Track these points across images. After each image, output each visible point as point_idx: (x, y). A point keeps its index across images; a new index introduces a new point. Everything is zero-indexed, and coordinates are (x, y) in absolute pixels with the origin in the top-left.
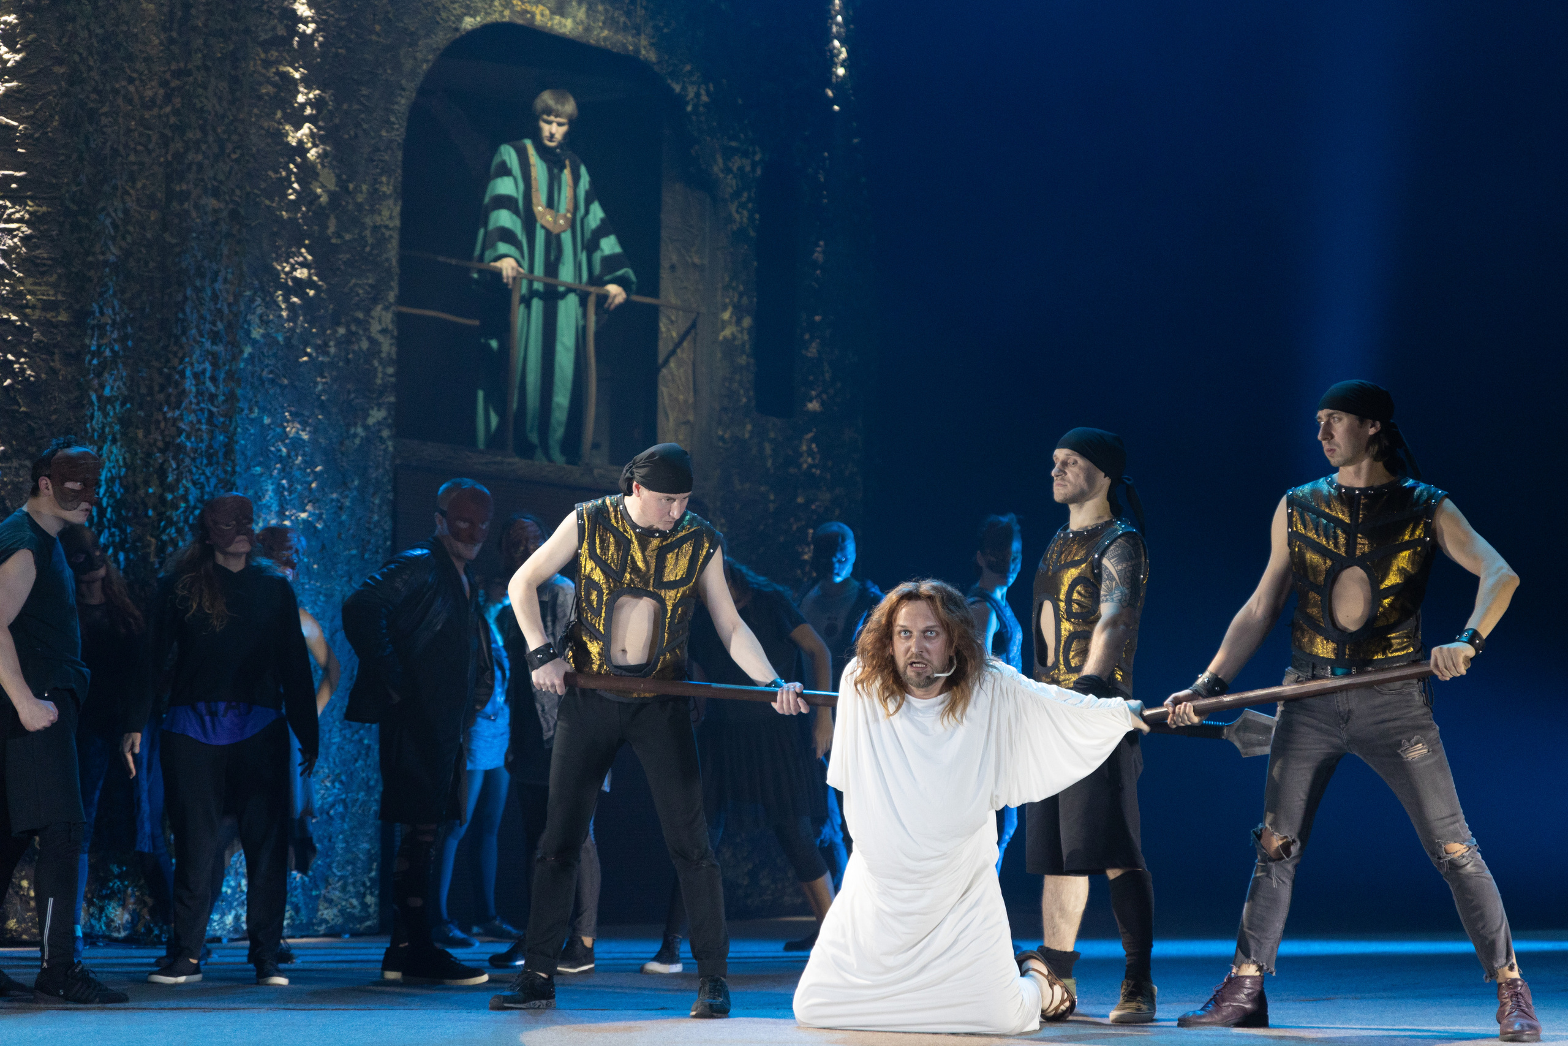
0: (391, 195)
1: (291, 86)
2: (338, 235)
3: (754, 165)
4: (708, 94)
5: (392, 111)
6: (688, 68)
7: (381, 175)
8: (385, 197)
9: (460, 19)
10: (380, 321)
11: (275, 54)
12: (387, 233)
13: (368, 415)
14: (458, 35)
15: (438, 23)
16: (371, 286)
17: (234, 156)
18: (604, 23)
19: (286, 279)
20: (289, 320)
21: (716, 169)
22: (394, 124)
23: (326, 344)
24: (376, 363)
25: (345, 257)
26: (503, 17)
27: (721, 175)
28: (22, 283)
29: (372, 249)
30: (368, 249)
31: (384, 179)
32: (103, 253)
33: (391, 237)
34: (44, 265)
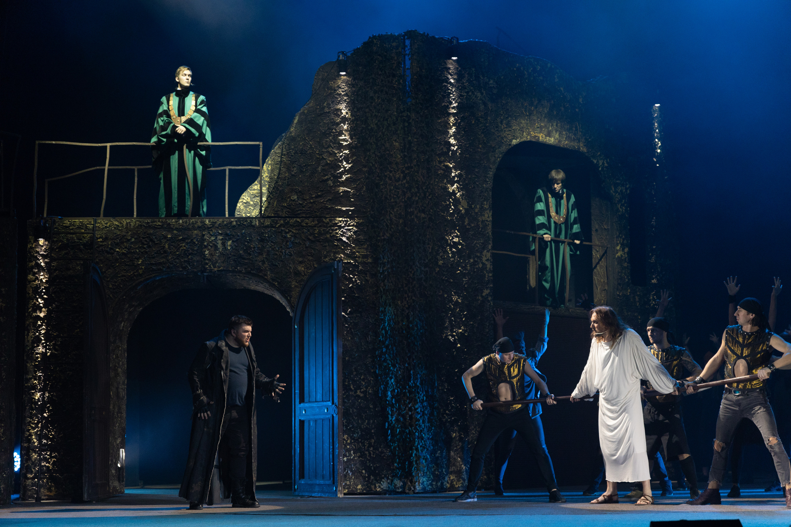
0: (488, 209)
1: (449, 170)
2: (469, 224)
3: (626, 189)
4: (607, 163)
5: (487, 177)
6: (599, 153)
7: (484, 201)
8: (486, 209)
9: (511, 141)
10: (486, 256)
11: (443, 158)
12: (487, 223)
13: (483, 292)
14: (511, 147)
15: (503, 143)
16: (482, 243)
17: (429, 197)
18: (566, 138)
19: (450, 243)
20: (452, 257)
21: (611, 191)
22: (488, 182)
23: (466, 266)
24: (485, 272)
25: (471, 233)
26: (528, 139)
27: (614, 194)
28: (355, 249)
29: (482, 229)
30: (480, 229)
31: (485, 203)
32: (383, 236)
33: (489, 224)
34: (362, 241)
